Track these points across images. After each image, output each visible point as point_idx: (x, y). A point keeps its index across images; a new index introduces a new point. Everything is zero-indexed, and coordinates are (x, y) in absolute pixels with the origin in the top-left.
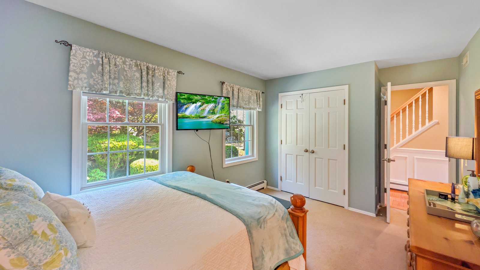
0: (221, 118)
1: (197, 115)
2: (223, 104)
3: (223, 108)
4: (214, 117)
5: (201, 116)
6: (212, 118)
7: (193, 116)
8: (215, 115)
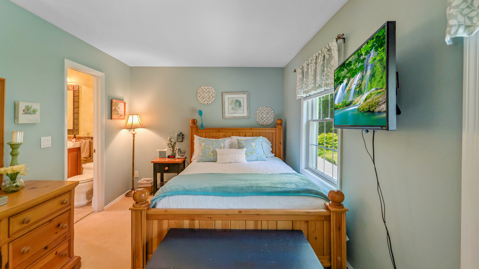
0: (370, 100)
1: (344, 101)
2: (373, 66)
3: (373, 75)
4: (360, 101)
5: (347, 103)
6: (359, 102)
7: (340, 104)
8: (362, 96)
